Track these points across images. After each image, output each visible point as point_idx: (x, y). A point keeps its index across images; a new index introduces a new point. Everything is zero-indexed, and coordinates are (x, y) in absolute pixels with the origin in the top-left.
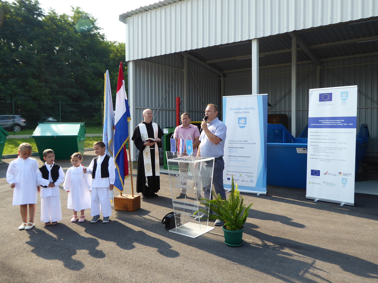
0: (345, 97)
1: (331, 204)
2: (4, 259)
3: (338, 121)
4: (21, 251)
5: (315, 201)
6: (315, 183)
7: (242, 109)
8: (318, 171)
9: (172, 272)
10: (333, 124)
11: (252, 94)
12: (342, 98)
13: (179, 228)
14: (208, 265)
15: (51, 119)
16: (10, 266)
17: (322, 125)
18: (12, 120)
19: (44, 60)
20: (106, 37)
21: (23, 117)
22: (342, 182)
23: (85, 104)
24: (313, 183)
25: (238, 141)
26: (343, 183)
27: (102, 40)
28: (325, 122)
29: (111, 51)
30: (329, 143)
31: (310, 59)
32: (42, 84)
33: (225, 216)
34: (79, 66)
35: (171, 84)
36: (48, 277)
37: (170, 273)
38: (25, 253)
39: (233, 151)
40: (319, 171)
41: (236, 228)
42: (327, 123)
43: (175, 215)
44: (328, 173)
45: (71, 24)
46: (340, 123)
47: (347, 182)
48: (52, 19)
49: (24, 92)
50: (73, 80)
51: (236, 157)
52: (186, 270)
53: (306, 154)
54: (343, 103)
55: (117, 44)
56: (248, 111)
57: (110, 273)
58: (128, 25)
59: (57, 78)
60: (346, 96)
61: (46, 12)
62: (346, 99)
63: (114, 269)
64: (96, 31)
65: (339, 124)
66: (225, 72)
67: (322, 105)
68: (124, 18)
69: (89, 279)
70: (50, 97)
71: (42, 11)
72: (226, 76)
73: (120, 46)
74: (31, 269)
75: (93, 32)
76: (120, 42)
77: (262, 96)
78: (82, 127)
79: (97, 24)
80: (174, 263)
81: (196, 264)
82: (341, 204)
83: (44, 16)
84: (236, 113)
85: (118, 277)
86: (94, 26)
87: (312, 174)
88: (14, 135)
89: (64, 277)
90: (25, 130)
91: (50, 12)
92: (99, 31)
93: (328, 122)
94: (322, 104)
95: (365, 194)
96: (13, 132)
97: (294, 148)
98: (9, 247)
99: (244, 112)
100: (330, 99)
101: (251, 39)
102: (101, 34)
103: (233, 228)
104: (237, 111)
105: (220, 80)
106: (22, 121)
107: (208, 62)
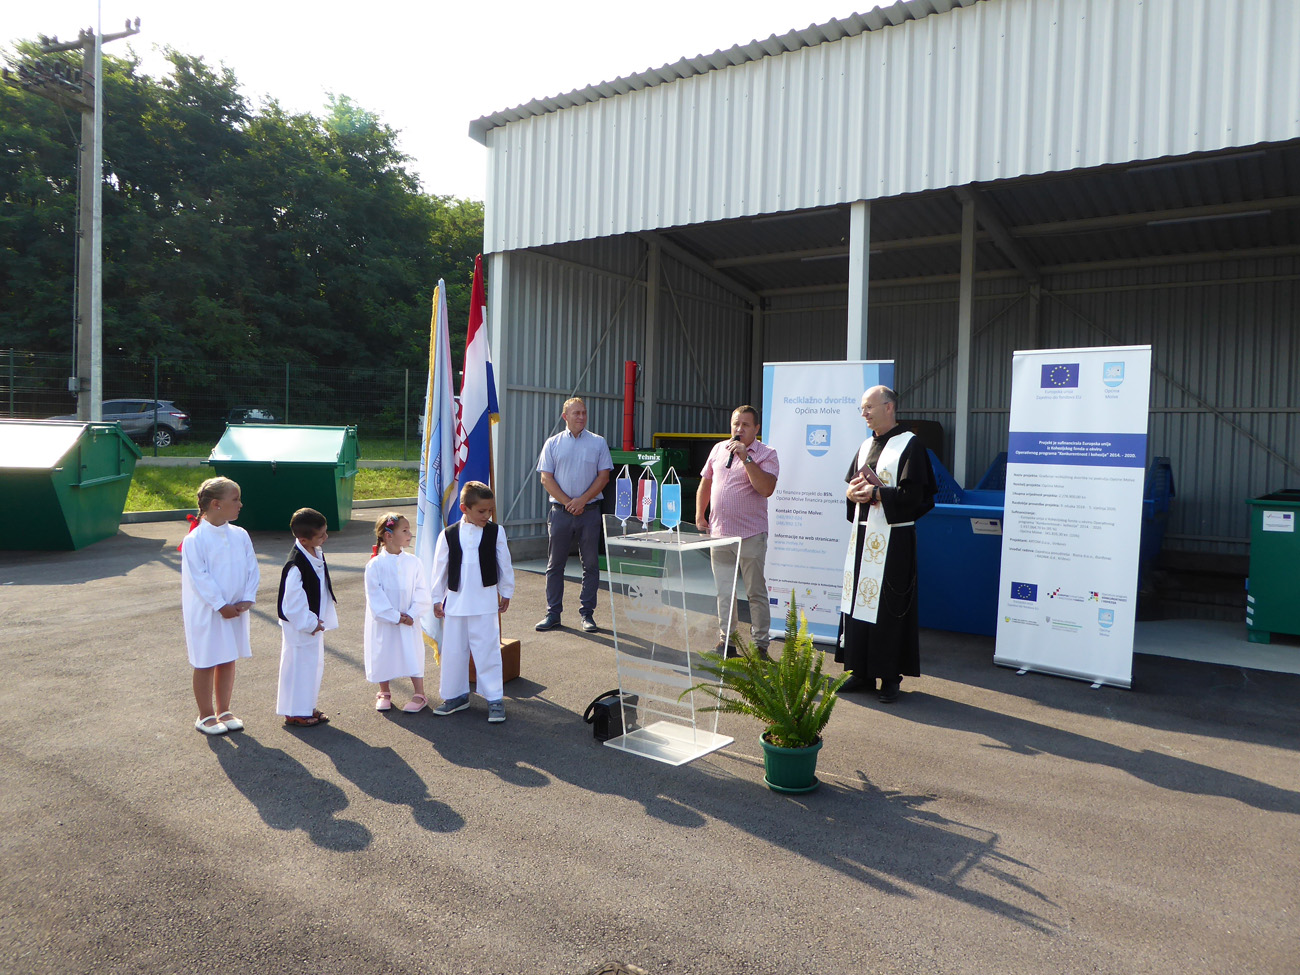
0: (1114, 377)
1: (1065, 681)
2: (140, 804)
3: (1092, 444)
4: (186, 783)
5: (1019, 672)
6: (1023, 622)
7: (819, 401)
8: (1031, 585)
9: (616, 858)
10: (1078, 454)
11: (845, 359)
12: (1106, 380)
13: (633, 735)
14: (719, 844)
15: (256, 413)
16: (159, 825)
17: (1046, 454)
18: (152, 412)
19: (244, 246)
20: (421, 184)
21: (178, 405)
22: (1099, 619)
23: (357, 373)
24: (1015, 621)
25: (803, 493)
26: (1101, 624)
27: (409, 191)
28: (1056, 448)
29: (437, 225)
30: (1067, 506)
31: (1013, 267)
32: (236, 313)
33: (770, 704)
34: (342, 265)
35: (609, 325)
36: (267, 858)
37: (612, 862)
38: (198, 791)
39: (790, 521)
40: (1034, 588)
41: (800, 741)
42: (1063, 449)
43: (621, 696)
44: (1060, 592)
45: (324, 142)
46: (1099, 452)
47: (1112, 620)
48: (271, 127)
49: (183, 336)
50: (325, 304)
51: (798, 540)
52: (657, 856)
53: (999, 539)
54: (1111, 394)
55: (452, 205)
56: (835, 406)
57: (441, 855)
58: (494, 149)
59: (278, 298)
60: (1119, 373)
61: (255, 108)
62: (1119, 383)
63: (451, 845)
64: (394, 165)
65: (1096, 455)
66: (766, 293)
67: (1050, 398)
68: (485, 129)
69: (381, 869)
70: (256, 351)
71: (245, 104)
72: (770, 305)
73: (462, 210)
74: (218, 836)
75: (387, 168)
76: (463, 200)
77: (877, 367)
78: (348, 438)
79: (399, 145)
80: (622, 833)
81: (684, 840)
82: (1093, 683)
83: (249, 118)
84: (802, 412)
85: (462, 867)
86: (389, 151)
87: (1014, 595)
88: (155, 456)
89: (310, 861)
90: (186, 444)
91: (265, 107)
92: (402, 164)
93: (1065, 446)
94: (1047, 395)
95: (1160, 656)
96: (151, 449)
97: (967, 516)
98: (155, 771)
99: (823, 411)
100: (1074, 383)
101: (847, 201)
102: (408, 172)
103: (791, 740)
104: (802, 406)
105: (752, 318)
106: (176, 418)
107: (719, 263)
